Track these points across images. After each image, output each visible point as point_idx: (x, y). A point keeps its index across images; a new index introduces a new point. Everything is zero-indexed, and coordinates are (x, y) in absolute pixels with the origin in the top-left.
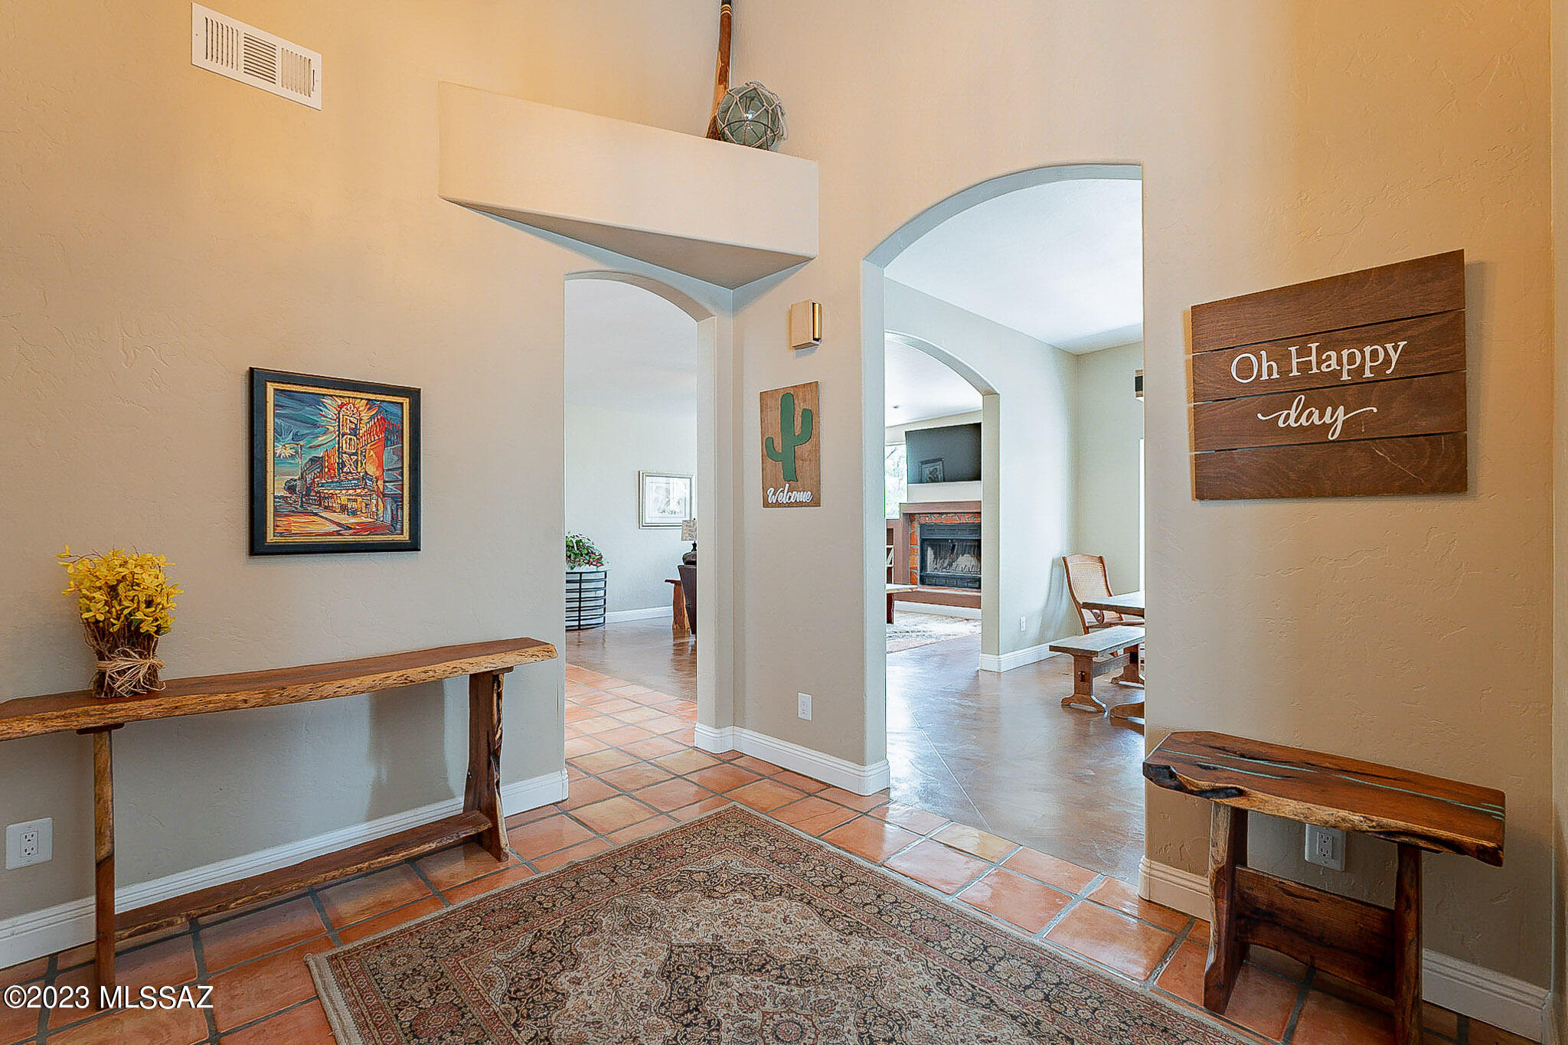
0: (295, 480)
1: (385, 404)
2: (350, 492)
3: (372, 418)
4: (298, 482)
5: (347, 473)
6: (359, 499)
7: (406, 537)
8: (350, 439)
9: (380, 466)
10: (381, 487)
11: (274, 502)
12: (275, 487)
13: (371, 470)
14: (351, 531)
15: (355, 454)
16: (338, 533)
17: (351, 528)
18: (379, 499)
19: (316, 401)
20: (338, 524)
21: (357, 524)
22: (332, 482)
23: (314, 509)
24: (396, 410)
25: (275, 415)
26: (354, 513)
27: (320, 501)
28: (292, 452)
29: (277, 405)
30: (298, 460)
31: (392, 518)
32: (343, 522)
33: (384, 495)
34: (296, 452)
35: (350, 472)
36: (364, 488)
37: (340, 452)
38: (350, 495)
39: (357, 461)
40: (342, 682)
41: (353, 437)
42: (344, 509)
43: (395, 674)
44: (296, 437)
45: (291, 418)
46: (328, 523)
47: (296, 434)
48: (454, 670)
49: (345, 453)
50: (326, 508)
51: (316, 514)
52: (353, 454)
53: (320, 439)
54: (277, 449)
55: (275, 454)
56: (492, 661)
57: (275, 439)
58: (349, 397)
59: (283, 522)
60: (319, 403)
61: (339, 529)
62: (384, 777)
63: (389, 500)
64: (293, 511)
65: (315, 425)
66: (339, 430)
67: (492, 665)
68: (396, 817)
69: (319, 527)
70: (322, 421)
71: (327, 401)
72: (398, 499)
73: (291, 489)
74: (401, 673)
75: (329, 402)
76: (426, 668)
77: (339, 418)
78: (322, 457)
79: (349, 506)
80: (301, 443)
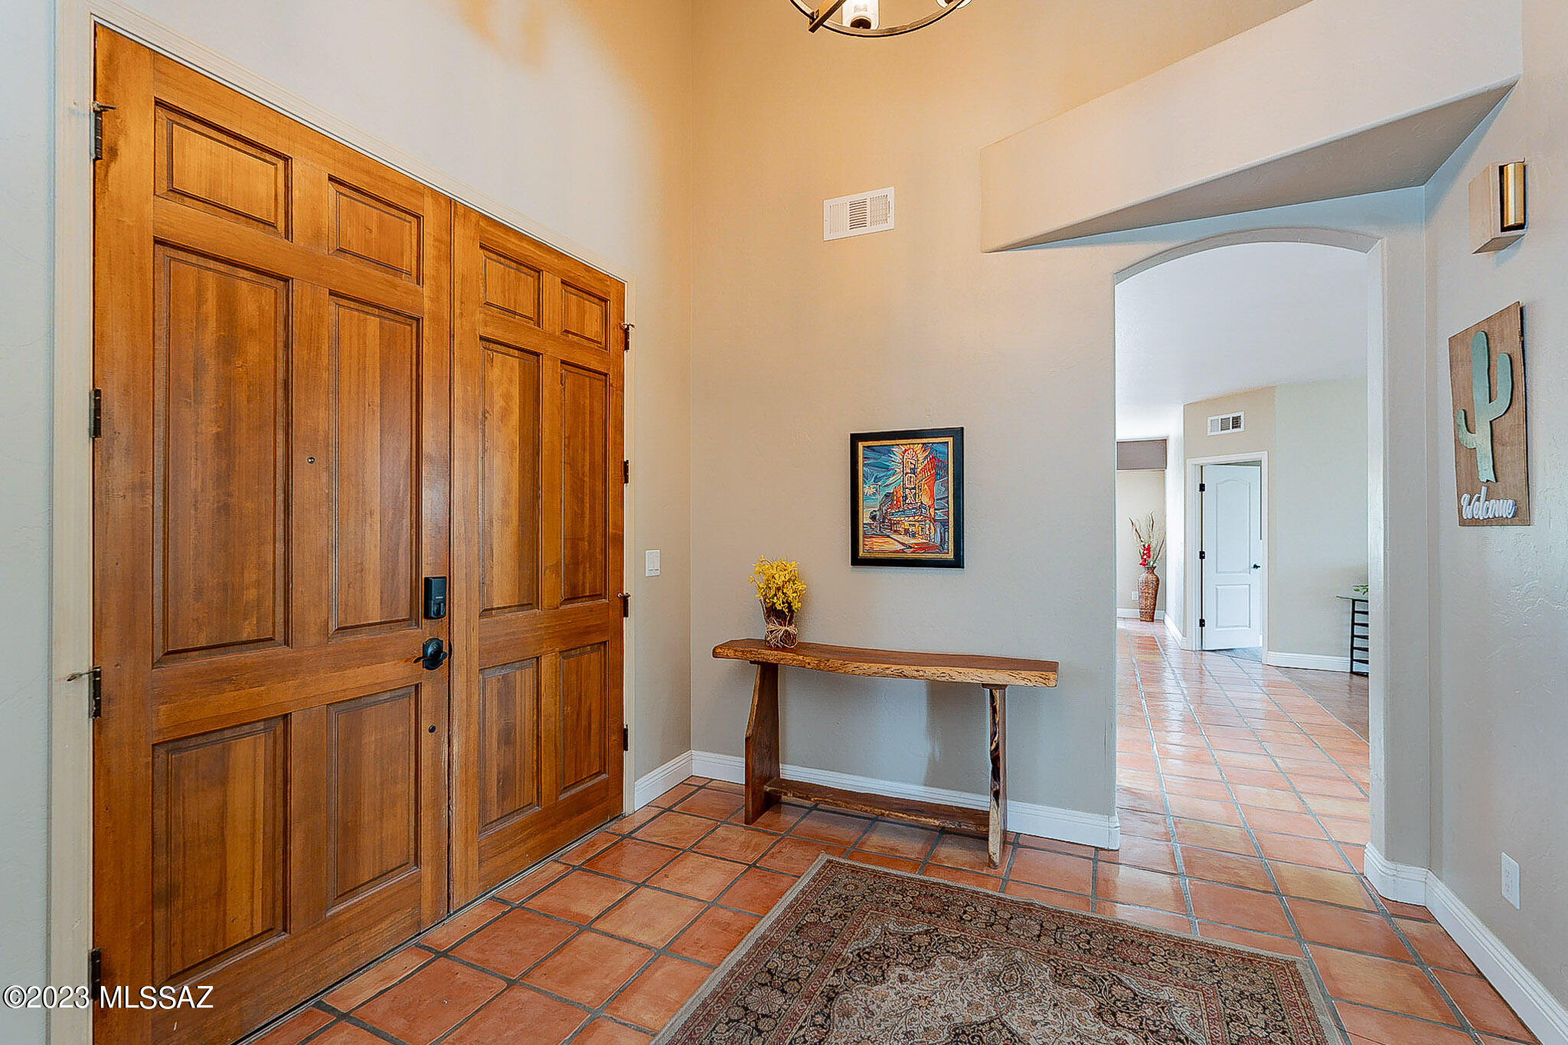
0: (876, 511)
1: (935, 445)
2: (911, 518)
3: (926, 457)
4: (878, 513)
5: (909, 504)
6: (917, 524)
7: (951, 556)
8: (911, 477)
9: (932, 496)
10: (933, 514)
11: (864, 527)
12: (865, 518)
13: (926, 500)
14: (912, 550)
15: (914, 488)
16: (902, 551)
17: (911, 548)
18: (931, 524)
19: (888, 451)
20: (903, 544)
21: (916, 544)
22: (899, 511)
23: (887, 532)
24: (942, 448)
25: (864, 465)
26: (914, 536)
27: (891, 526)
28: (874, 490)
29: (865, 458)
30: (878, 496)
31: (941, 539)
32: (906, 543)
33: (935, 521)
34: (876, 490)
35: (911, 503)
36: (920, 516)
37: (905, 488)
38: (910, 521)
39: (915, 494)
40: (859, 664)
41: (913, 475)
42: (907, 531)
43: (894, 667)
44: (877, 480)
45: (874, 466)
46: (897, 543)
47: (876, 477)
48: (942, 675)
49: (907, 488)
50: (895, 531)
51: (889, 537)
52: (913, 489)
53: (891, 479)
54: (866, 489)
55: (864, 492)
56: (980, 675)
57: (864, 482)
58: (909, 444)
59: (868, 541)
60: (890, 452)
61: (903, 547)
62: (937, 754)
63: (938, 524)
64: (874, 534)
65: (888, 469)
66: (903, 471)
67: (978, 678)
68: (943, 791)
69: (891, 546)
70: (892, 465)
71: (895, 449)
72: (945, 523)
73: (873, 518)
74: (899, 667)
75: (896, 450)
76: (919, 668)
77: (903, 462)
78: (893, 493)
79: (910, 530)
80: (879, 483)
